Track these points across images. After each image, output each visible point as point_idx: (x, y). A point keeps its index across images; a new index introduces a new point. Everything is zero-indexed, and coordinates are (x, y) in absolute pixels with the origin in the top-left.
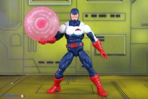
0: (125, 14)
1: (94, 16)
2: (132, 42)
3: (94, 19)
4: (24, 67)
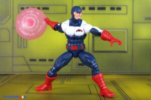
0: (127, 6)
1: (92, 8)
2: (134, 38)
3: (92, 11)
4: (13, 65)
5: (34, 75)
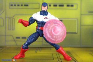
0: (77, 4)
4: (5, 41)
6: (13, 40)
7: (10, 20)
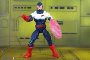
0: (77, 7)
2: (81, 26)
4: (10, 41)
5: (23, 47)
6: (17, 40)
7: (14, 21)
